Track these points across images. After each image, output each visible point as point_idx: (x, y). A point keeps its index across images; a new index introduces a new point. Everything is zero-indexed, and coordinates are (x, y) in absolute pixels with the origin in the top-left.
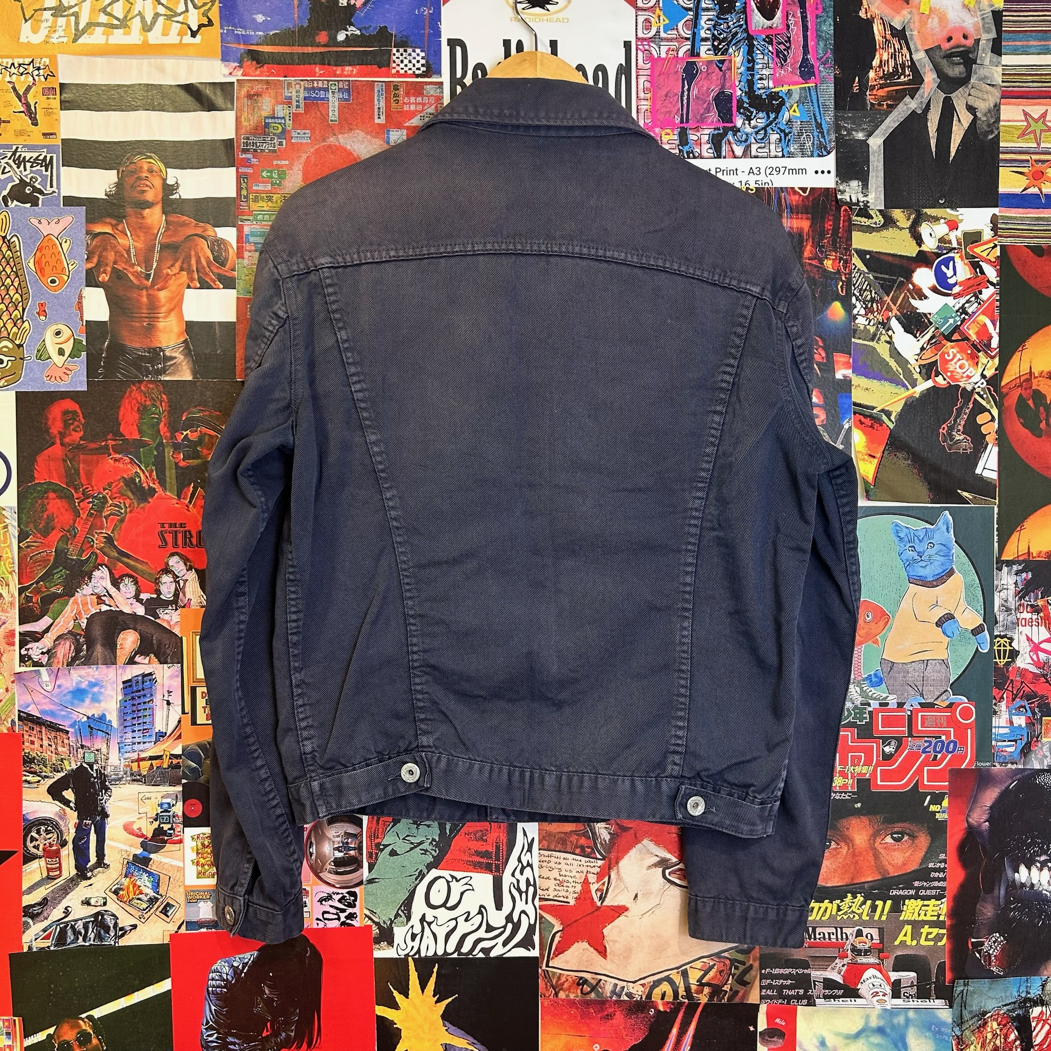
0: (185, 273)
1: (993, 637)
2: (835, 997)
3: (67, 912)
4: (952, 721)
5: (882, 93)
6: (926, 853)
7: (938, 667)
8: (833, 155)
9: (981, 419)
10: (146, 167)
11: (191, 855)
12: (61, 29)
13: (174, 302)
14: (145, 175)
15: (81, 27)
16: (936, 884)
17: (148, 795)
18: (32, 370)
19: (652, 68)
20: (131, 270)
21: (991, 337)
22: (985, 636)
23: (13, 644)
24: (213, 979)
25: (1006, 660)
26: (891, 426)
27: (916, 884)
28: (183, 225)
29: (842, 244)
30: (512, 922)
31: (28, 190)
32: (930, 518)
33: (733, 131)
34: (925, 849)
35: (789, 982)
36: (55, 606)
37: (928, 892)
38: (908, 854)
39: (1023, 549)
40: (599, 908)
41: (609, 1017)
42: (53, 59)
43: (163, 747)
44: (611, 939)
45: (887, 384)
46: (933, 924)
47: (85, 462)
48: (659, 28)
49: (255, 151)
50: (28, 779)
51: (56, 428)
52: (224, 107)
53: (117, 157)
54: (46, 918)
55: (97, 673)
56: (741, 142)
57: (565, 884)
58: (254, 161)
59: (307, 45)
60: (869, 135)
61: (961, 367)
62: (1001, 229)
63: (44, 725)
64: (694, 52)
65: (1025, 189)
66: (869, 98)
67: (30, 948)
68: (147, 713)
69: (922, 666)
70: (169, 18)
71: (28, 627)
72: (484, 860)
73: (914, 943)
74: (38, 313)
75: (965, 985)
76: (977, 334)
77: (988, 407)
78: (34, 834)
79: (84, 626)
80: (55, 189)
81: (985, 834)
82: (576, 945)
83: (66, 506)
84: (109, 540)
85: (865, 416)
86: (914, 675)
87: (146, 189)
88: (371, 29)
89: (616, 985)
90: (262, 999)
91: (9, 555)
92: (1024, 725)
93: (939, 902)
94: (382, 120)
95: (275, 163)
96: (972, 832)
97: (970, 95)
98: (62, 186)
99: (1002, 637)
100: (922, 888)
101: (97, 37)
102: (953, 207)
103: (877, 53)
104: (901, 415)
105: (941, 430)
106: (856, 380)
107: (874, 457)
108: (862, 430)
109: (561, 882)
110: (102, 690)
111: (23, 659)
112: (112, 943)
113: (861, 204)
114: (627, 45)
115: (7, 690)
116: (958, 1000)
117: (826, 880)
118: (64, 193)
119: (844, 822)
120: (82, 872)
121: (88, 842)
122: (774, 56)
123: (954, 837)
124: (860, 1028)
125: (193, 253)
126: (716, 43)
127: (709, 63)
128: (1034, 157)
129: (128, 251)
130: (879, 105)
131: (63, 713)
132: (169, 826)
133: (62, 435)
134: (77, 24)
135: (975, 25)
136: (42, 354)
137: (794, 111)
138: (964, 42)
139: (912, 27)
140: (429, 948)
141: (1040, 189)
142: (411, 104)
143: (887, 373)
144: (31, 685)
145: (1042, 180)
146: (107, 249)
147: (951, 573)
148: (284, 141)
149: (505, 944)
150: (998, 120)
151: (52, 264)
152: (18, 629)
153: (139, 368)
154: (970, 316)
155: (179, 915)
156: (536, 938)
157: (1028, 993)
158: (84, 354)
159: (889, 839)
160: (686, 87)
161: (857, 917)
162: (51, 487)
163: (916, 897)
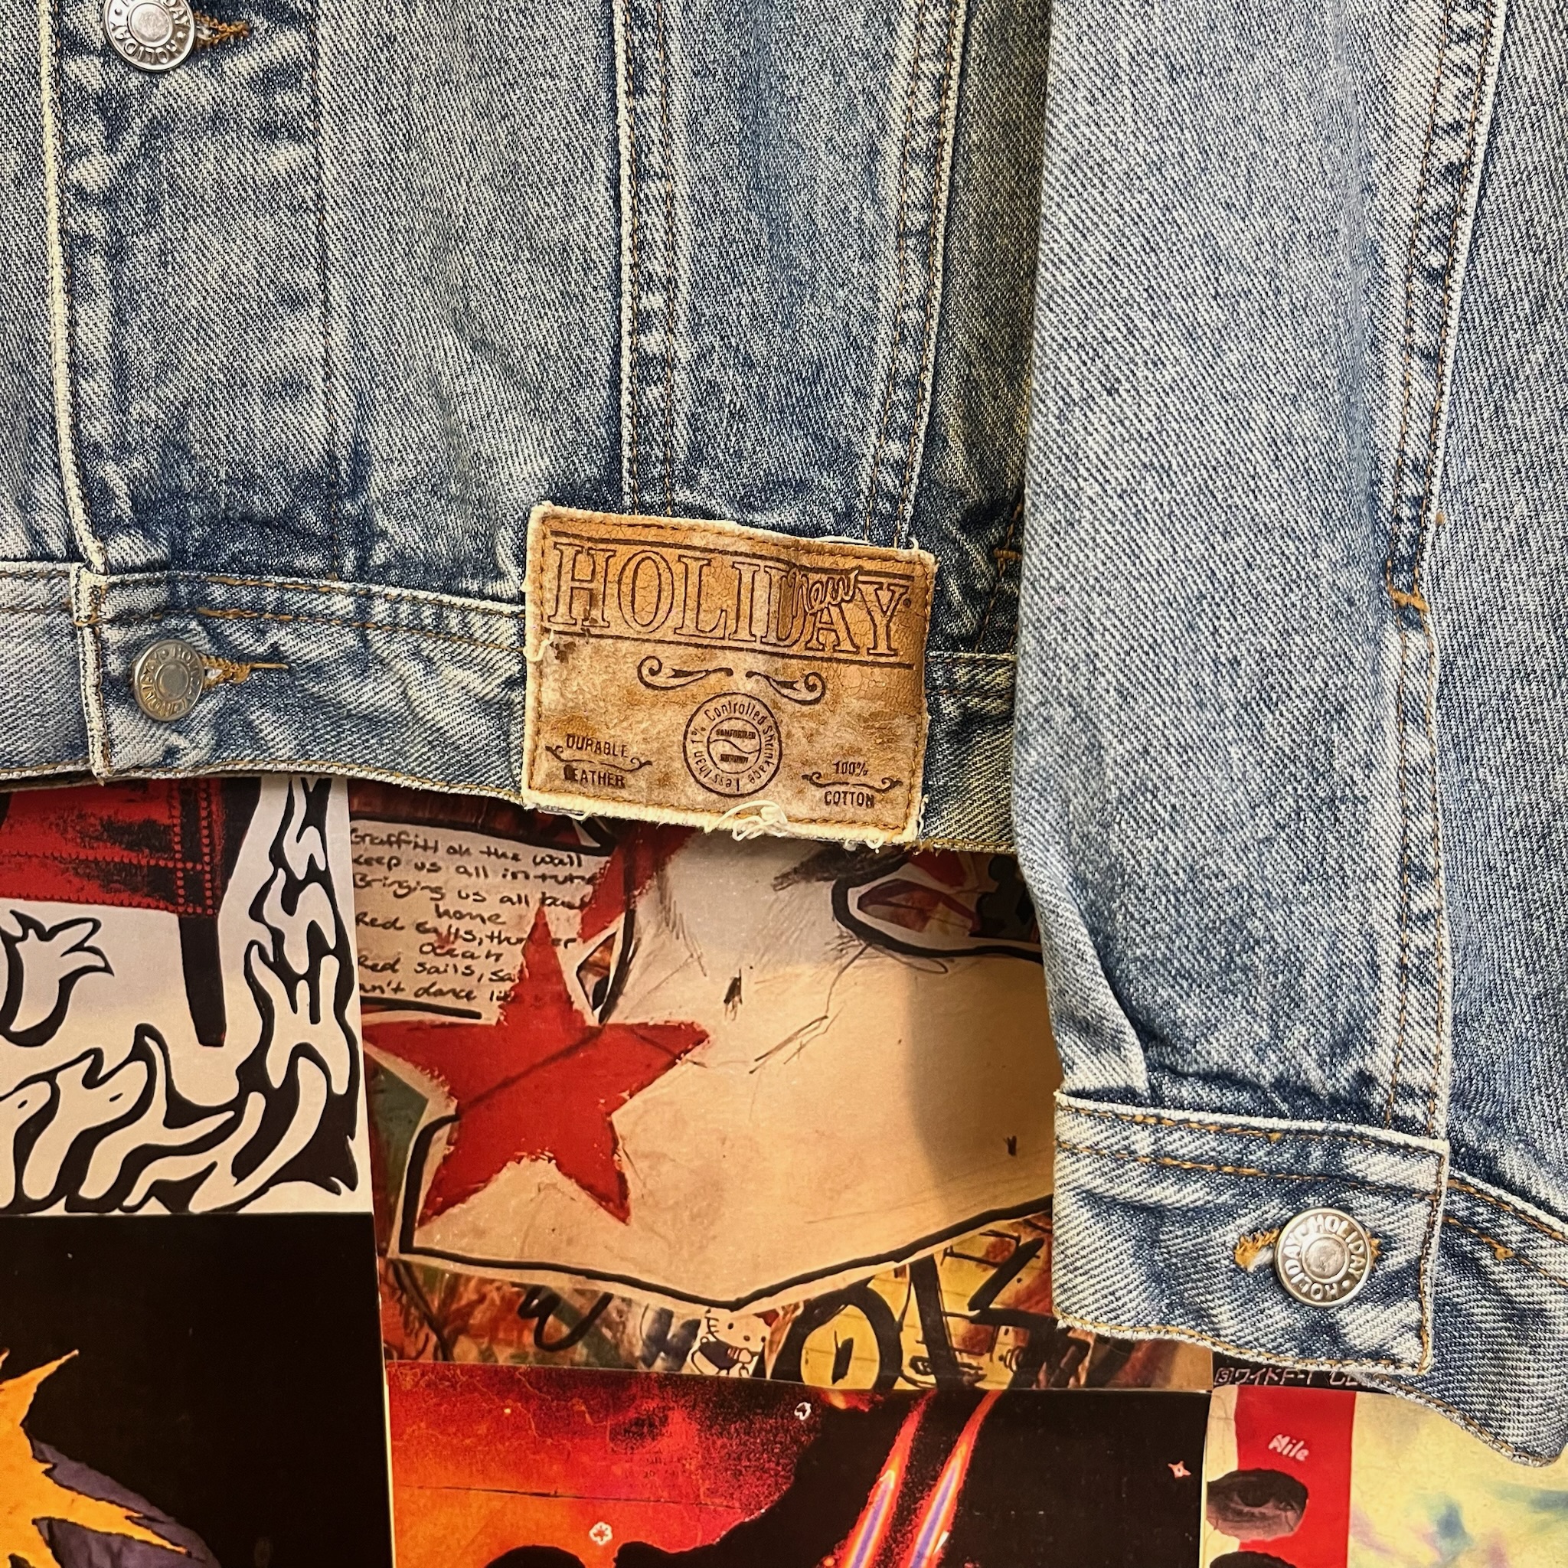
30: (264, 1086)
40: (592, 1035)
41: (646, 1428)
44: (644, 1147)
57: (460, 947)
72: (144, 859)
82: (509, 1173)
89: (665, 1317)
109: (444, 940)
149: (242, 1167)
156: (359, 1147)
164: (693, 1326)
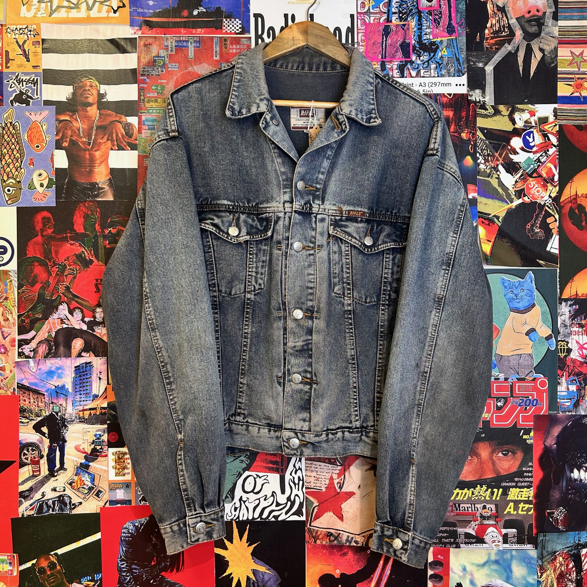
0: (110, 142)
1: (557, 341)
2: (471, 543)
3: (43, 495)
4: (535, 388)
5: (492, 41)
6: (521, 462)
7: (527, 358)
8: (465, 76)
9: (549, 220)
10: (88, 84)
11: (112, 463)
12: (42, 9)
13: (104, 158)
14: (88, 88)
15: (54, 8)
16: (527, 479)
17: (88, 430)
18: (25, 195)
19: (365, 29)
20: (80, 140)
21: (554, 175)
22: (553, 341)
23: (14, 346)
24: (124, 533)
25: (565, 354)
26: (500, 224)
27: (516, 479)
28: (109, 115)
29: (471, 125)
30: (290, 501)
31: (24, 97)
32: (522, 275)
33: (411, 63)
34: (520, 460)
35: (445, 535)
36: (37, 325)
37: (523, 484)
38: (511, 463)
39: (573, 292)
40: (339, 493)
41: (345, 554)
42: (38, 25)
43: (97, 403)
44: (346, 510)
45: (497, 201)
46: (525, 502)
47: (54, 246)
48: (369, 7)
49: (148, 75)
50: (22, 421)
51: (39, 226)
52: (131, 51)
53: (73, 78)
54: (32, 499)
55: (60, 362)
56: (415, 69)
57: (320, 480)
58: (148, 80)
59: (176, 18)
60: (486, 64)
61: (538, 192)
62: (559, 115)
63: (31, 391)
64: (388, 20)
65: (572, 94)
66: (485, 44)
67: (23, 515)
68: (88, 384)
69: (518, 357)
70: (101, 3)
71: (23, 337)
72: (275, 466)
73: (515, 513)
74: (29, 164)
75: (544, 536)
76: (546, 173)
77: (553, 213)
78: (25, 451)
79: (53, 336)
80: (39, 96)
81: (554, 451)
82: (326, 514)
83: (44, 270)
84: (68, 288)
85: (485, 219)
86: (513, 362)
87: (89, 96)
88: (212, 8)
89: (348, 536)
90: (151, 544)
91: (13, 296)
92: (575, 390)
93: (529, 490)
94: (218, 58)
95: (159, 81)
96: (547, 450)
97: (541, 42)
98: (43, 95)
99: (562, 341)
100: (519, 481)
101: (62, 14)
102: (533, 104)
103: (490, 20)
104: (505, 218)
105: (527, 227)
106: (480, 199)
107: (490, 241)
108: (483, 227)
109: (318, 479)
110: (63, 371)
111: (20, 354)
112: (68, 512)
113: (481, 102)
114: (352, 16)
115: (11, 371)
116: (540, 545)
117: (465, 477)
118: (44, 98)
119: (476, 445)
120: (52, 473)
121: (55, 456)
122: (433, 22)
123: (537, 453)
124: (485, 560)
125: (114, 131)
126: (401, 15)
127: (397, 26)
128: (577, 76)
129: (79, 130)
130: (491, 48)
131: (42, 384)
132: (100, 447)
133: (42, 231)
134: (51, 6)
135: (543, 4)
136: (31, 187)
137: (444, 52)
138: (537, 13)
139: (509, 5)
140: (244, 515)
141: (580, 94)
142: (234, 49)
143: (497, 195)
144: (24, 369)
145: (581, 89)
146: (66, 129)
147: (533, 305)
148: (164, 70)
149: (286, 513)
150: (557, 56)
151: (37, 136)
152: (17, 338)
153: (84, 194)
154: (543, 163)
155: (106, 496)
156: (304, 510)
157: (579, 541)
158: (54, 186)
159: (500, 455)
160: (385, 39)
161: (483, 498)
162: (36, 259)
163: (516, 487)
164: (352, 538)
